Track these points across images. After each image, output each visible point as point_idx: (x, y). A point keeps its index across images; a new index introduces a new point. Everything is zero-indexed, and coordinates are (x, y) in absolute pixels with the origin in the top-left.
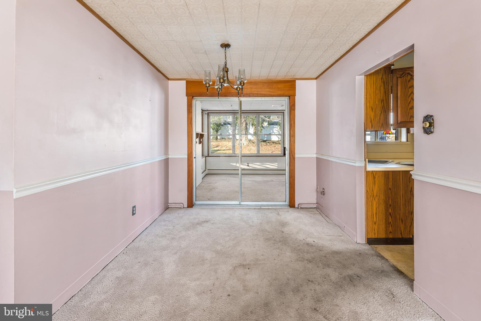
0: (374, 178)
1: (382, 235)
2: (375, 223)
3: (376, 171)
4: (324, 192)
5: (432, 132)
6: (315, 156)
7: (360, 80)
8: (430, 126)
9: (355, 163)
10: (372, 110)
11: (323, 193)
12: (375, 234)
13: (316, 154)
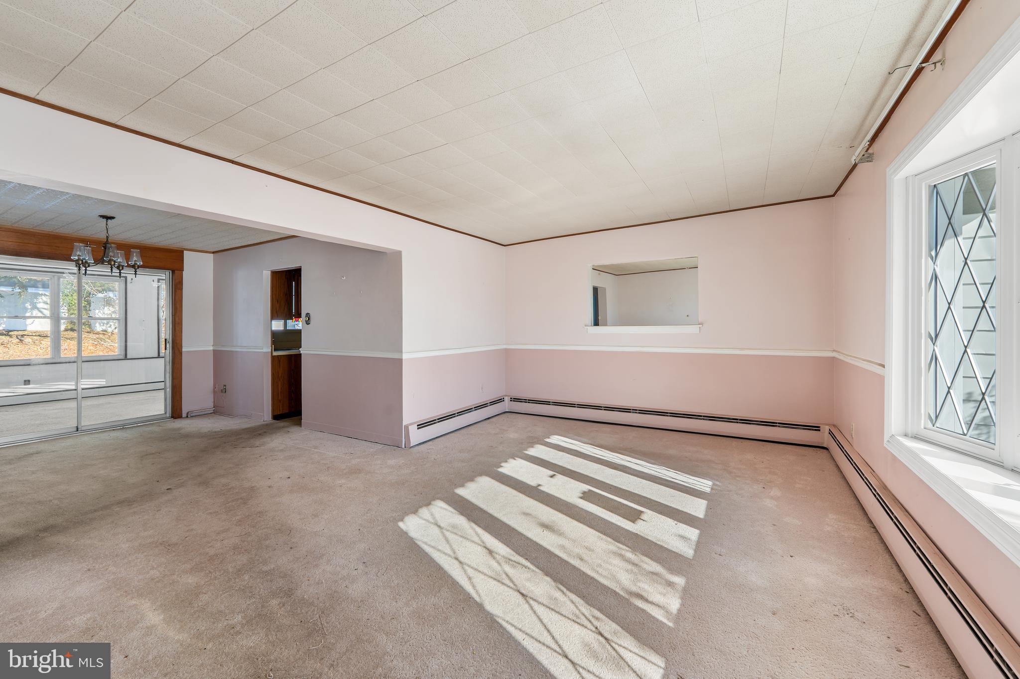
0: (279, 361)
1: (286, 411)
2: (280, 402)
3: (281, 355)
4: (225, 389)
5: (309, 324)
6: (211, 348)
7: (267, 276)
8: (308, 320)
9: (262, 349)
10: (278, 302)
11: (224, 391)
12: (280, 411)
13: (213, 345)
